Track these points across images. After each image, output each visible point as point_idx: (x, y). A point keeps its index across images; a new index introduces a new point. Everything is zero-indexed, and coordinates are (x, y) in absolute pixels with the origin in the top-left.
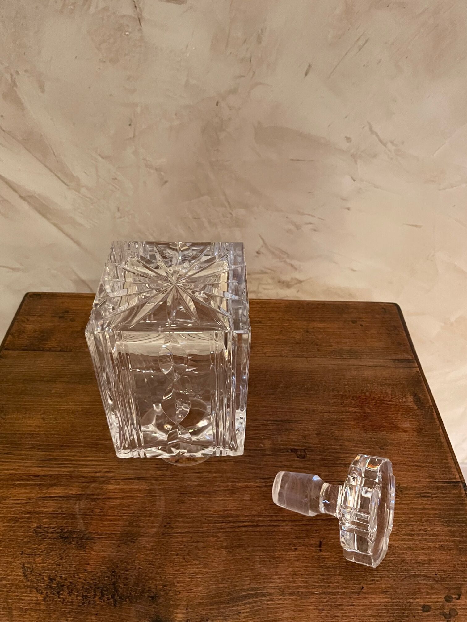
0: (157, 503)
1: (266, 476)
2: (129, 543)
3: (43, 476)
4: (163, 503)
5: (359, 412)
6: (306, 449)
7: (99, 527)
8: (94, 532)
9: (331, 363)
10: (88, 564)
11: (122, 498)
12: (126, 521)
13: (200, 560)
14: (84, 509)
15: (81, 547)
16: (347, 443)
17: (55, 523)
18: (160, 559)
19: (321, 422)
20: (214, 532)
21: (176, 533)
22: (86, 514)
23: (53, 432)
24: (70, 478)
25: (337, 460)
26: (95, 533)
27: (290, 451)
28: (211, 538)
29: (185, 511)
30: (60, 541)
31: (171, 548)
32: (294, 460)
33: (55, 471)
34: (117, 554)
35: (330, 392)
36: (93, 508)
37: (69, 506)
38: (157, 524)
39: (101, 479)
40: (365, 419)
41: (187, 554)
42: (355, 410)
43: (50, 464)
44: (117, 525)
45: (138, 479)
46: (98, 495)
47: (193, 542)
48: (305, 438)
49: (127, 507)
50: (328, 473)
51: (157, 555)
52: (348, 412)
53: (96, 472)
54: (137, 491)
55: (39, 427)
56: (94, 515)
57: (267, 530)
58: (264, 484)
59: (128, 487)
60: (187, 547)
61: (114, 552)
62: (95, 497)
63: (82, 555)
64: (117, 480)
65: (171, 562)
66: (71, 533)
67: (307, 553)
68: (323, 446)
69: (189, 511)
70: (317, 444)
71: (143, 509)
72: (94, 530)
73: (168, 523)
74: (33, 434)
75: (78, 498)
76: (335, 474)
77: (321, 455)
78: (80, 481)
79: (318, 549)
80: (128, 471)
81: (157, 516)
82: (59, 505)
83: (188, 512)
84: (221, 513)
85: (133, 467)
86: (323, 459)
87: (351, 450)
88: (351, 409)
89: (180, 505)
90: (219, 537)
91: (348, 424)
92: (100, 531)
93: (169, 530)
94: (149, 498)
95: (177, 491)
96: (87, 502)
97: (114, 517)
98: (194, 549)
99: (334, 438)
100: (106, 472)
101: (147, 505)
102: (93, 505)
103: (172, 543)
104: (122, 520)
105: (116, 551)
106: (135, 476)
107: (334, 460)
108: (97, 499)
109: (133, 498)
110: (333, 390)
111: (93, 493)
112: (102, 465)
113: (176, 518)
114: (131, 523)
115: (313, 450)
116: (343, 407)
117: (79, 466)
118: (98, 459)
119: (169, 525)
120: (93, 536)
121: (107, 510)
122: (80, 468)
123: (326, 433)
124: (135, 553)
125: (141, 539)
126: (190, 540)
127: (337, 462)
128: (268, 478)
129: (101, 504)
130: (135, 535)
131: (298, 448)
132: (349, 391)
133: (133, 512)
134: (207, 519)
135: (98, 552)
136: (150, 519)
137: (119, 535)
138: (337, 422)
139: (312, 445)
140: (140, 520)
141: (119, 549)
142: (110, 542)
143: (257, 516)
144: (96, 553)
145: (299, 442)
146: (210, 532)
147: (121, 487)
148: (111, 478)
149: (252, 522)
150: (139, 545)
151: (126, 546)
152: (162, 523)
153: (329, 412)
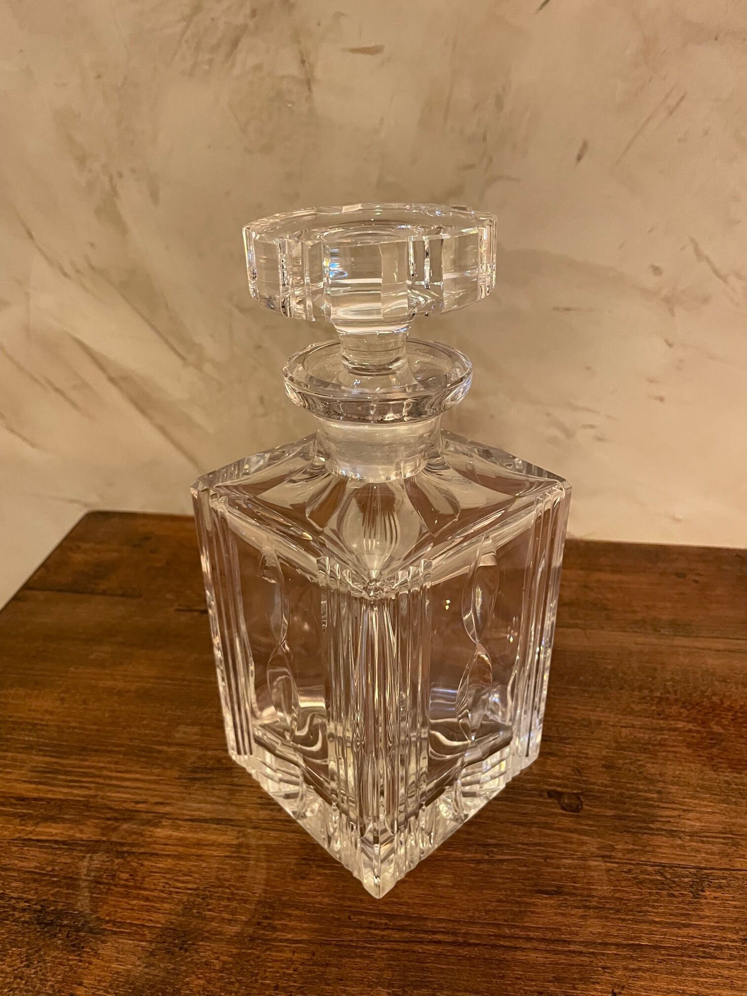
0: (249, 874)
2: (177, 949)
3: (35, 799)
4: (261, 876)
5: (698, 732)
6: (581, 794)
7: (119, 911)
8: (107, 918)
9: (635, 641)
10: (81, 984)
11: (179, 857)
12: (177, 904)
14: (98, 870)
15: (74, 946)
16: (673, 789)
17: (32, 892)
19: (614, 745)
20: (364, 947)
21: (281, 941)
22: (99, 880)
23: (73, 724)
24: (85, 808)
25: (653, 822)
26: (108, 922)
27: (545, 794)
28: (358, 960)
29: (307, 895)
30: (35, 929)
31: (265, 971)
32: (556, 814)
33: (59, 793)
34: (146, 970)
35: (633, 690)
36: (116, 871)
37: (69, 861)
38: (243, 918)
39: (144, 816)
40: (713, 746)
41: (299, 988)
42: (690, 726)
43: (53, 778)
44: (157, 911)
45: (219, 821)
46: (132, 845)
47: (315, 963)
48: (579, 772)
49: (185, 875)
50: (631, 847)
51: (232, 983)
52: (675, 730)
53: (137, 803)
54: (213, 845)
55: (52, 713)
56: (116, 885)
57: (487, 956)
58: (487, 857)
59: (196, 836)
60: (300, 974)
61: (139, 966)
62: (125, 849)
63: (71, 963)
64: (175, 820)
66: (60, 914)
68: (618, 791)
69: (313, 896)
70: (606, 786)
71: (218, 883)
72: (107, 915)
73: (266, 918)
74: (37, 724)
75: (92, 847)
76: (648, 849)
77: (616, 808)
78: (102, 816)
80: (202, 805)
81: (245, 902)
82: (51, 857)
83: (311, 899)
84: (385, 908)
85: (213, 799)
86: (620, 818)
87: (683, 804)
88: (680, 725)
89: (298, 882)
90: (376, 960)
91: (674, 752)
92: (121, 918)
93: (267, 933)
94: (234, 862)
95: (295, 854)
96: (107, 857)
97: (156, 894)
98: (316, 980)
99: (645, 778)
100: (157, 803)
101: (228, 876)
102: (118, 864)
103: (270, 962)
104: (169, 901)
105: (145, 965)
106: (214, 815)
107: (644, 821)
108: (129, 853)
109: (202, 858)
110: (640, 688)
111: (124, 841)
112: (152, 789)
113: (285, 908)
114: (188, 909)
115: (598, 798)
116: (662, 719)
117: (108, 789)
118: (147, 777)
119: (268, 921)
120: (104, 926)
121: (143, 878)
122: (109, 791)
123: (626, 766)
124: (184, 974)
125: (202, 945)
126: (308, 960)
127: (651, 825)
128: (495, 845)
129: (134, 864)
130: (192, 936)
131: (564, 790)
132: (675, 692)
133: (195, 886)
134: (352, 917)
135: (106, 962)
136: (229, 905)
137: (157, 930)
138: (650, 747)
139: (596, 787)
140: (208, 905)
141: (152, 960)
142: (136, 942)
143: (465, 922)
144: (102, 963)
145: (568, 779)
146: (357, 947)
147: (181, 835)
148: (164, 815)
149: (453, 934)
150: (196, 957)
151: (168, 956)
152: (253, 916)
153: (633, 726)
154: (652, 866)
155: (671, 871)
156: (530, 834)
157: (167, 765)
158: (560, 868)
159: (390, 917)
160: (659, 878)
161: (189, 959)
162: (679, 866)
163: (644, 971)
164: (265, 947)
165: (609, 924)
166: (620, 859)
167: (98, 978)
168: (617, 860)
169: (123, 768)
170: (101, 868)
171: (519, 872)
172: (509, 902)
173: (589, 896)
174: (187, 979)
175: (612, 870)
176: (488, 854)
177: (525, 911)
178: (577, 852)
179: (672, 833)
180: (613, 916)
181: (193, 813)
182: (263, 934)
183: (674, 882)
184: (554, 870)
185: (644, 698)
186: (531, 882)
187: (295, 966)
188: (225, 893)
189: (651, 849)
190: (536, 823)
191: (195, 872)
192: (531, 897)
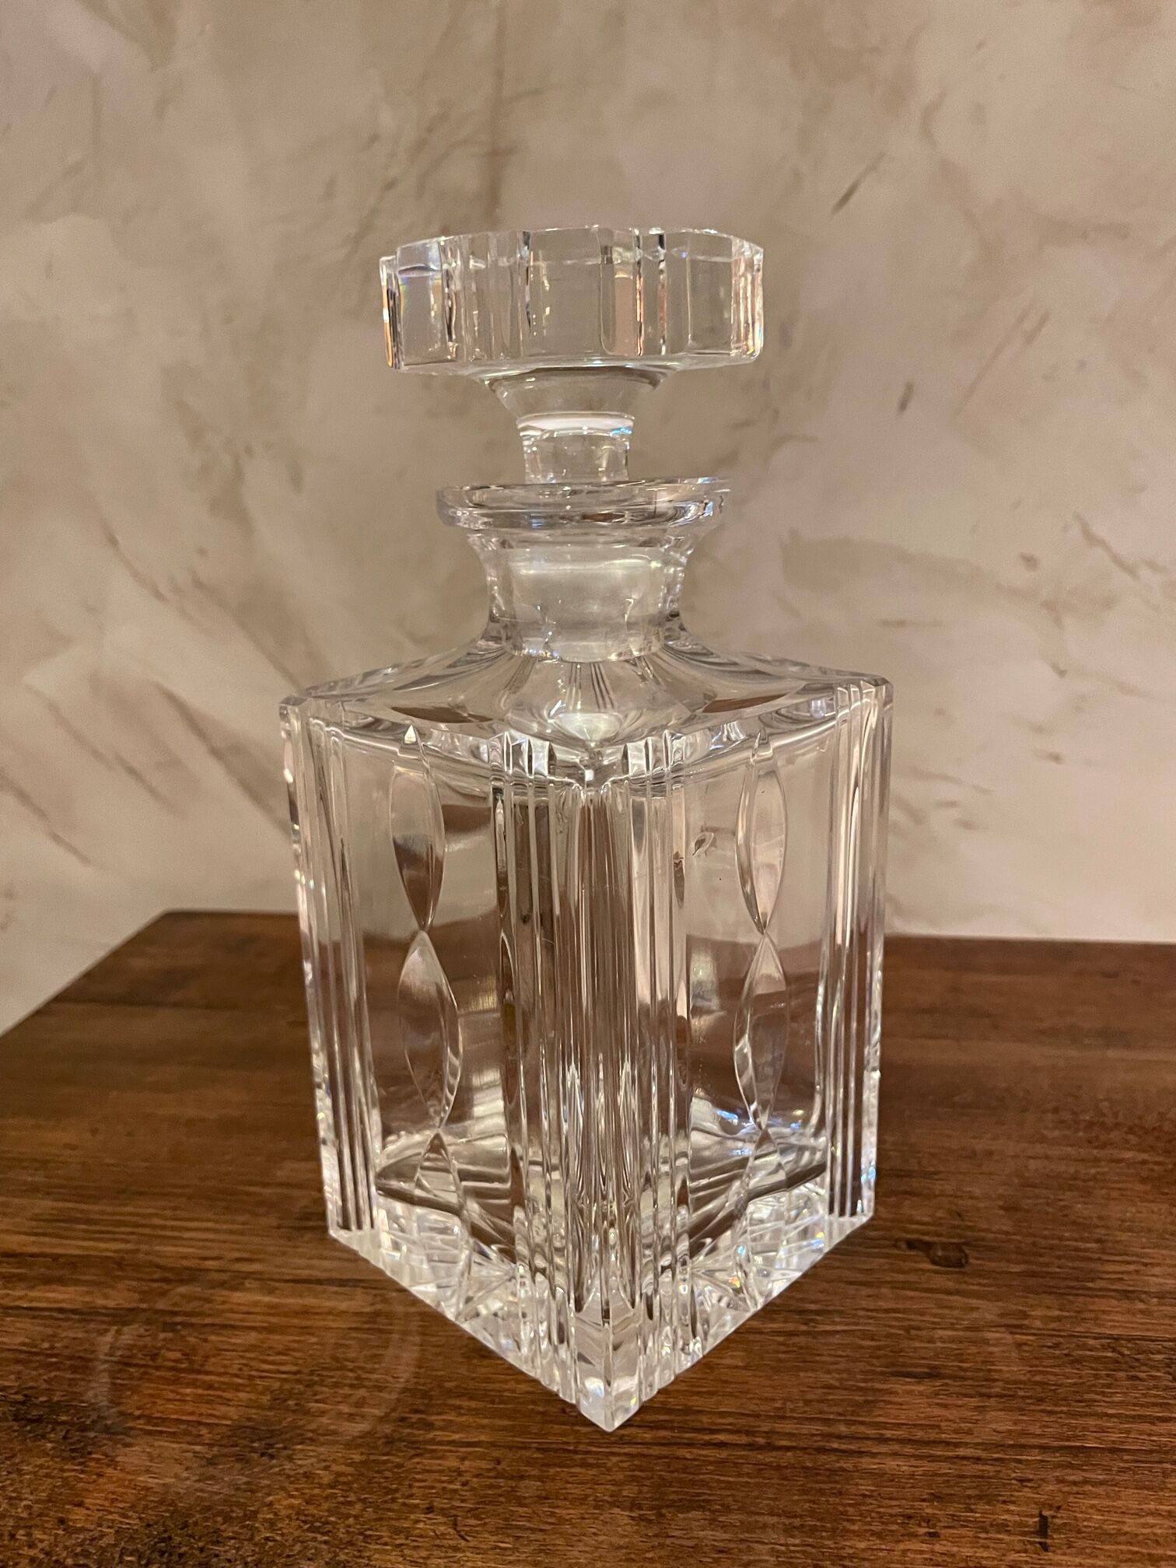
0: (390, 1352)
1: (813, 1307)
2: (255, 1456)
3: (32, 1255)
4: (410, 1354)
5: (1158, 1163)
6: (965, 1244)
7: (160, 1402)
8: (138, 1413)
9: (1038, 1054)
10: (80, 1505)
11: (270, 1329)
12: (262, 1393)
13: (517, 1538)
14: (130, 1347)
15: (73, 1451)
16: (1124, 1236)
17: (13, 1377)
18: (356, 1517)
19: (1017, 1181)
20: (589, 1453)
21: (441, 1443)
22: (130, 1361)
23: (109, 1161)
24: (115, 1268)
25: (1092, 1280)
26: (139, 1417)
27: (903, 1245)
28: (577, 1470)
29: (488, 1380)
30: (10, 1427)
31: (410, 1486)
32: (923, 1271)
33: (73, 1247)
34: (198, 1485)
35: (1044, 1112)
36: (160, 1348)
37: (80, 1336)
38: (377, 1412)
39: (216, 1276)
41: (470, 1510)
42: (1144, 1156)
43: (66, 1229)
44: (227, 1402)
45: (342, 1283)
46: (190, 1314)
47: (500, 1475)
48: (959, 1215)
49: (278, 1354)
50: (1057, 1313)
51: (350, 1503)
52: (1119, 1161)
53: (205, 1259)
54: (329, 1313)
55: (74, 1148)
56: (157, 1368)
57: (809, 1464)
58: (804, 1328)
59: (300, 1301)
60: (473, 1489)
61: (187, 1479)
62: (178, 1319)
63: (66, 1475)
64: (266, 1283)
65: (397, 1531)
66: (54, 1407)
67: (985, 1554)
69: (501, 1382)
70: (1007, 1233)
71: (335, 1365)
72: (138, 1408)
73: (416, 1411)
74: (49, 1161)
75: (120, 1317)
76: (1086, 1315)
77: (1026, 1262)
78: (144, 1276)
79: (1031, 1543)
80: (315, 1262)
81: (380, 1389)
82: (50, 1331)
86: (1033, 1274)
87: (1142, 1255)
88: (1128, 1155)
89: (475, 1362)
90: (609, 1470)
91: (1120, 1189)
92: (162, 1412)
93: (417, 1432)
94: (364, 1336)
96: (146, 1330)
97: (225, 1379)
98: (502, 1499)
99: (1074, 1223)
100: (238, 1260)
101: (353, 1355)
102: (164, 1340)
103: (419, 1473)
104: (248, 1389)
105: (197, 1478)
106: (335, 1275)
107: (1077, 1279)
108: (184, 1325)
109: (310, 1331)
110: (1056, 1110)
111: (176, 1309)
112: (232, 1242)
113: (450, 1397)
114: (279, 1400)
115: (992, 1249)
116: (1097, 1148)
117: (156, 1241)
118: (225, 1227)
119: (418, 1416)
120: (130, 1424)
121: (206, 1357)
122: (158, 1245)
123: (1038, 1208)
124: (265, 1490)
125: (301, 1450)
126: (489, 1470)
127: (1090, 1285)
128: (818, 1312)
129: (192, 1340)
130: (283, 1436)
131: (936, 1239)
132: (1116, 1115)
133: (295, 1368)
135: (128, 1473)
136: (351, 1395)
137: (225, 1429)
138: (1079, 1183)
139: (991, 1235)
140: (315, 1395)
141: (211, 1470)
142: (185, 1446)
143: (770, 1417)
144: (121, 1475)
145: (940, 1225)
146: (575, 1452)
147: (277, 1300)
148: (249, 1275)
149: (748, 1433)
150: (288, 1466)
151: (238, 1466)
152: (394, 1410)
153: (1047, 1157)
154: (1095, 1338)
155: (1130, 1345)
156: (878, 1297)
157: (262, 1210)
158: (934, 1343)
160: (1110, 1354)
161: (277, 1469)
162: (1144, 1339)
163: (1095, 1484)
164: (412, 1452)
165: (1025, 1418)
166: (1039, 1329)
167: (111, 1496)
168: (1033, 1331)
169: (185, 1214)
170: (134, 1345)
171: (862, 1347)
172: (845, 1389)
173: (986, 1380)
174: (271, 1498)
175: (1025, 1344)
176: (806, 1324)
177: (875, 1401)
178: (962, 1320)
179: (1127, 1295)
180: (1033, 1407)
181: (299, 1271)
182: (409, 1434)
183: (1138, 1360)
184: (922, 1345)
185: (1062, 1122)
186: (883, 1361)
187: (464, 1479)
188: (347, 1377)
189: (1092, 1315)
190: (889, 1282)
191: (294, 1350)
192: (885, 1382)
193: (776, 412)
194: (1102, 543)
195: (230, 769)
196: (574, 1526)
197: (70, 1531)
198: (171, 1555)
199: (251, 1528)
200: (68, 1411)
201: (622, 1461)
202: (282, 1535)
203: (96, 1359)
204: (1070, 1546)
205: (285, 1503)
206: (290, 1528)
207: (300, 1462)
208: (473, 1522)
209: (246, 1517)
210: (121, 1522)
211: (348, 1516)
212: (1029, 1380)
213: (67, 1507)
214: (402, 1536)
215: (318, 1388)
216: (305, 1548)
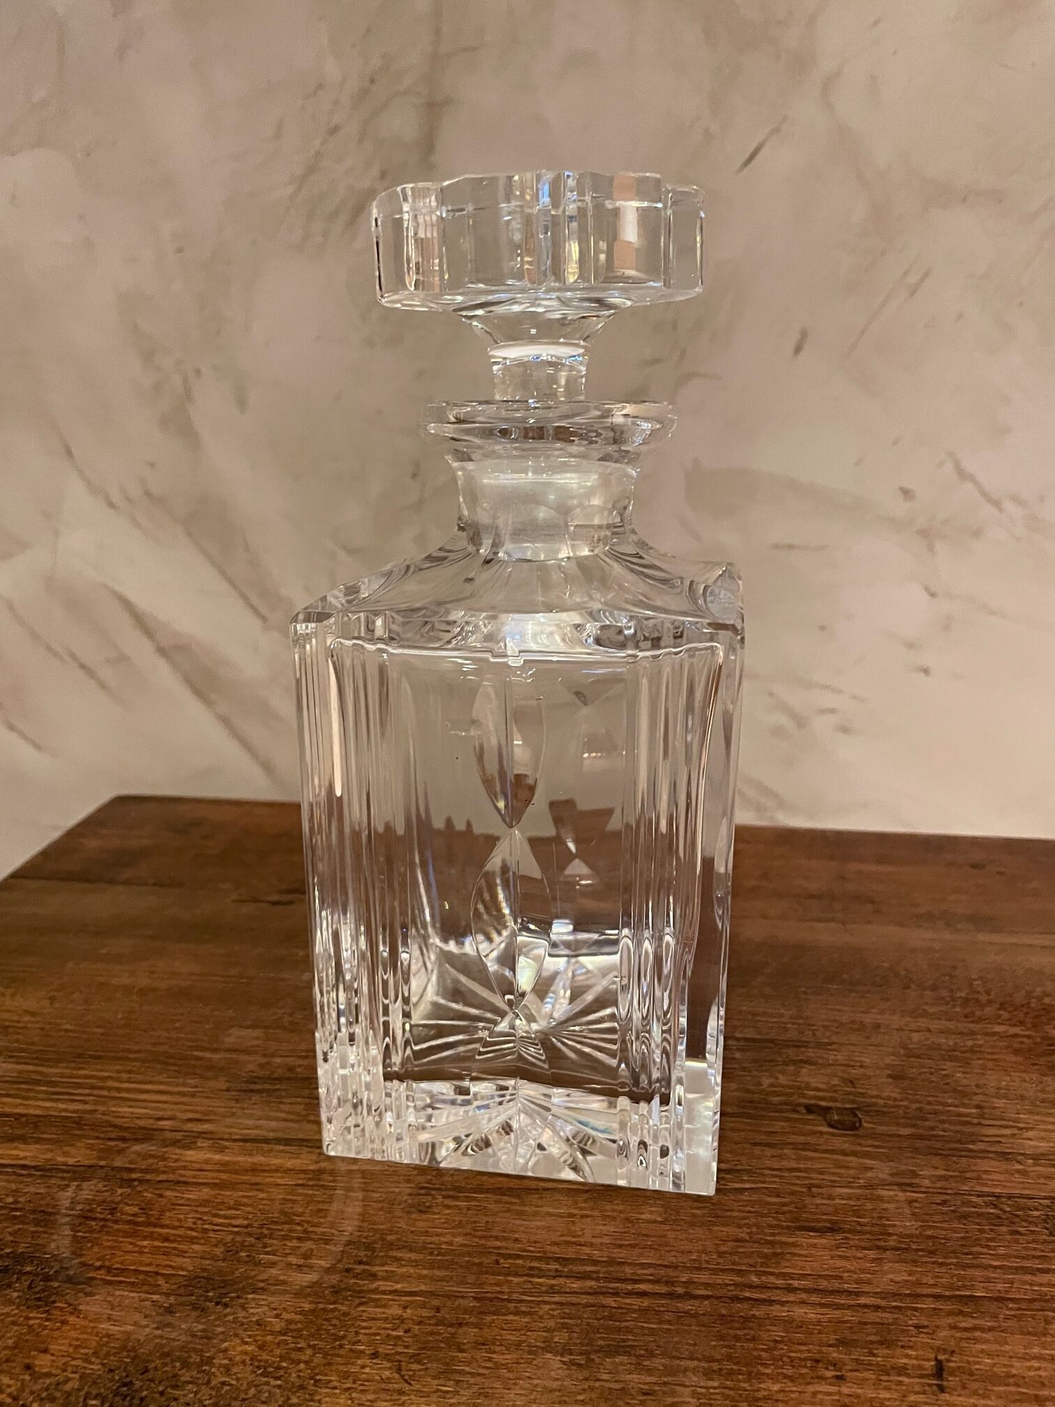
0: (334, 1207)
2: (211, 1305)
4: (354, 1209)
5: (1029, 1037)
6: (856, 1109)
7: (119, 1253)
8: (98, 1264)
10: (45, 1351)
11: (222, 1186)
12: (216, 1246)
13: (458, 1382)
14: (88, 1202)
15: (39, 1299)
16: (1000, 1103)
18: (306, 1362)
19: (902, 1052)
20: (521, 1301)
21: (384, 1293)
22: (90, 1214)
23: (68, 1027)
24: (74, 1127)
25: (973, 1142)
26: (99, 1268)
27: (803, 1110)
28: (511, 1317)
29: (426, 1233)
31: (357, 1333)
32: (821, 1133)
33: (37, 1107)
34: (158, 1332)
35: (924, 989)
36: (118, 1203)
37: (42, 1191)
38: (323, 1263)
39: (168, 1135)
41: (413, 1356)
42: (1016, 1030)
43: (27, 1090)
44: (182, 1253)
45: (288, 1142)
46: (147, 1171)
47: (440, 1322)
48: (852, 1082)
49: (230, 1208)
50: (944, 1173)
51: (300, 1349)
52: (995, 1034)
53: (159, 1119)
54: (277, 1171)
55: (33, 1014)
56: (116, 1222)
57: (724, 1312)
59: (250, 1159)
60: (415, 1336)
61: (147, 1326)
62: (134, 1176)
63: (31, 1322)
64: (218, 1141)
65: (346, 1375)
66: (20, 1259)
67: (888, 1396)
69: (438, 1235)
70: (895, 1099)
71: (283, 1218)
72: (98, 1260)
73: (360, 1263)
74: (8, 1027)
75: (81, 1174)
76: (968, 1175)
77: (913, 1126)
78: (102, 1136)
79: (930, 1385)
80: (262, 1122)
81: (327, 1242)
82: (13, 1186)
83: (435, 1239)
84: (555, 1249)
85: (283, 1115)
86: (921, 1137)
87: (1017, 1120)
88: (1000, 1029)
89: (414, 1216)
90: (541, 1317)
91: (994, 1060)
92: (122, 1263)
93: (361, 1282)
94: (310, 1192)
95: (408, 1181)
96: (105, 1186)
97: (181, 1232)
98: (442, 1345)
99: (955, 1090)
100: (190, 1120)
101: (300, 1210)
102: (121, 1195)
103: (364, 1321)
104: (203, 1241)
105: (155, 1325)
106: (280, 1135)
107: (960, 1141)
108: (141, 1181)
109: (259, 1187)
110: (934, 988)
111: (133, 1166)
112: (183, 1103)
113: (392, 1250)
114: (231, 1252)
115: (884, 1113)
116: (972, 1022)
117: (112, 1103)
118: (176, 1089)
119: (362, 1267)
120: (91, 1275)
121: (162, 1212)
122: (114, 1106)
123: (922, 1076)
124: (221, 1337)
125: (254, 1299)
126: (429, 1318)
127: (971, 1147)
129: (148, 1195)
130: (235, 1287)
131: (831, 1104)
132: (988, 993)
133: (246, 1222)
134: (502, 1261)
135: (90, 1321)
136: (299, 1247)
137: (181, 1280)
138: (957, 1053)
139: (881, 1102)
140: (265, 1247)
141: (169, 1318)
142: (144, 1296)
143: (688, 1268)
144: (83, 1323)
145: (835, 1091)
146: (509, 1301)
147: (227, 1158)
148: (201, 1134)
149: (667, 1283)
150: (241, 1314)
151: (194, 1314)
152: (339, 1261)
153: (929, 1030)
154: (979, 1196)
155: (1010, 1202)
156: (781, 1157)
157: (209, 1074)
158: (834, 1199)
159: (565, 1261)
160: (992, 1211)
162: (1022, 1196)
163: (983, 1330)
164: (357, 1301)
165: (919, 1269)
166: (928, 1188)
167: (74, 1343)
168: (923, 1190)
169: (139, 1077)
170: (94, 1200)
171: (768, 1203)
172: (755, 1242)
173: (882, 1234)
174: (226, 1345)
177: (782, 1254)
178: (859, 1178)
179: (1004, 1156)
180: (925, 1260)
181: (247, 1132)
182: (354, 1284)
183: (1017, 1216)
184: (824, 1202)
185: (942, 998)
186: (788, 1216)
187: (406, 1327)
188: (294, 1231)
189: (975, 1175)
190: (790, 1144)
191: (246, 1205)
192: (790, 1236)
193: (684, 352)
194: (972, 479)
195: (175, 666)
196: (510, 1371)
197: (36, 1377)
198: (133, 1398)
199: (208, 1373)
200: (32, 1262)
201: (553, 1310)
202: (238, 1379)
203: (58, 1213)
204: (964, 1388)
205: (239, 1349)
206: (246, 1373)
207: (251, 1311)
208: (415, 1366)
209: (202, 1363)
210: (85, 1368)
211: (299, 1362)
212: (920, 1234)
213: (32, 1353)
214: (351, 1380)
215: (267, 1240)
216: (260, 1392)
